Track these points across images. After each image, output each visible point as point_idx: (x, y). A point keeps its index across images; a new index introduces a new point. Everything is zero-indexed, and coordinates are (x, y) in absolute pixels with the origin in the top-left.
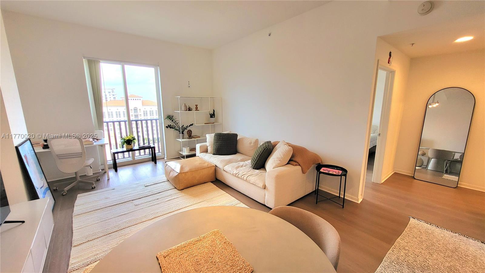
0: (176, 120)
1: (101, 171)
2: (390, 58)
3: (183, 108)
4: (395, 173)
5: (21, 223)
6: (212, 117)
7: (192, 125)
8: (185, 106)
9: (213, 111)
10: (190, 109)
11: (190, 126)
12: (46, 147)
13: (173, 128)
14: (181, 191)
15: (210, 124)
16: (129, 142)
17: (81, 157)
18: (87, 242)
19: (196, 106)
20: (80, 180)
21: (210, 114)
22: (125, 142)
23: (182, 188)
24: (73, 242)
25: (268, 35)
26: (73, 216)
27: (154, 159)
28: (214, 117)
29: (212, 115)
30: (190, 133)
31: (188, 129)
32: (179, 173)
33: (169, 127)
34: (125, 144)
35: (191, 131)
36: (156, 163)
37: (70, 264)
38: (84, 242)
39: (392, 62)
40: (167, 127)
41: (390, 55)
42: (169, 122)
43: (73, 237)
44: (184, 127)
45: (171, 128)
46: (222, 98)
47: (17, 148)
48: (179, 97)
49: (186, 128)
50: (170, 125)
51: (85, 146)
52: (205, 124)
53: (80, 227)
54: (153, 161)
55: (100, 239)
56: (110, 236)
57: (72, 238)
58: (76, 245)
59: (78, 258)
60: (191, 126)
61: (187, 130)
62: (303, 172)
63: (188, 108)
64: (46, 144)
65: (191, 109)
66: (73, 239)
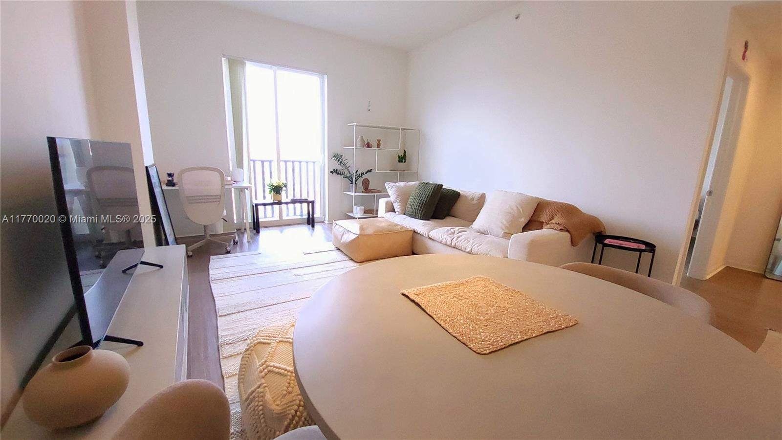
0: (346, 162)
1: (236, 231)
2: (745, 52)
3: (358, 143)
4: (727, 267)
5: (158, 268)
6: (402, 162)
7: (370, 171)
8: (362, 140)
9: (403, 152)
10: (368, 145)
11: (366, 173)
12: (170, 183)
13: (341, 174)
14: (361, 264)
15: (399, 172)
16: (277, 190)
17: (219, 202)
18: (237, 313)
19: (379, 141)
20: (210, 238)
21: (399, 156)
22: (272, 189)
23: (362, 259)
24: (217, 311)
25: (515, 17)
26: (210, 280)
27: (311, 221)
28: (405, 162)
29: (402, 159)
30: (366, 183)
31: (364, 177)
32: (359, 235)
33: (335, 172)
34: (272, 192)
35: (369, 181)
36: (313, 226)
37: (220, 336)
38: (233, 312)
39: (748, 59)
40: (332, 172)
41: (746, 47)
42: (336, 166)
43: (217, 305)
44: (358, 173)
45: (338, 174)
46: (420, 131)
47: (147, 168)
48: (355, 124)
49: (360, 175)
50: (337, 169)
51: (225, 187)
52: (390, 171)
53: (223, 295)
54: (308, 223)
55: (254, 311)
56: (268, 309)
57: (215, 307)
58: (223, 314)
59: (229, 330)
60: (369, 173)
61: (363, 179)
62: (573, 243)
63: (366, 143)
64: (170, 179)
65: (370, 146)
66: (217, 308)
